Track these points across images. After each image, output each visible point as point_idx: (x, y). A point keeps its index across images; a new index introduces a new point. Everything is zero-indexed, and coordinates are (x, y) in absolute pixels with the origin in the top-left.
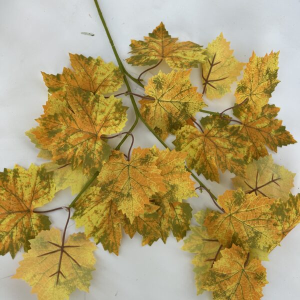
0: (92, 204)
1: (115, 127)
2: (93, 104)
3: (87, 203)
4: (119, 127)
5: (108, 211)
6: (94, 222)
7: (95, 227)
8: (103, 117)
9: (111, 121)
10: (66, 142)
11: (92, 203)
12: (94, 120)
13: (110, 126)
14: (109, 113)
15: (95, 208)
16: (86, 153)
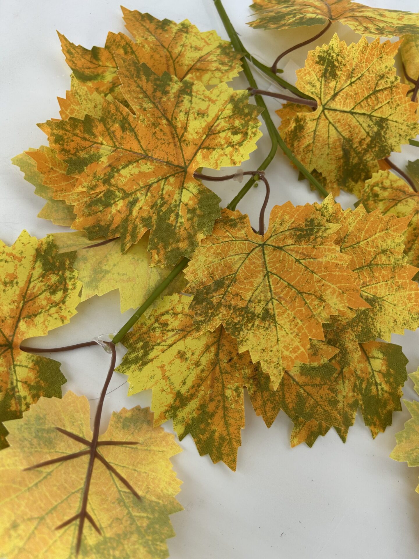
0: (170, 337)
1: (230, 149)
2: (179, 97)
3: (158, 333)
4: (241, 149)
5: (210, 355)
6: (177, 380)
7: (178, 395)
8: (204, 124)
9: (223, 135)
10: (110, 185)
11: (170, 334)
12: (180, 131)
13: (221, 146)
14: (217, 118)
15: (180, 346)
16: (159, 210)
